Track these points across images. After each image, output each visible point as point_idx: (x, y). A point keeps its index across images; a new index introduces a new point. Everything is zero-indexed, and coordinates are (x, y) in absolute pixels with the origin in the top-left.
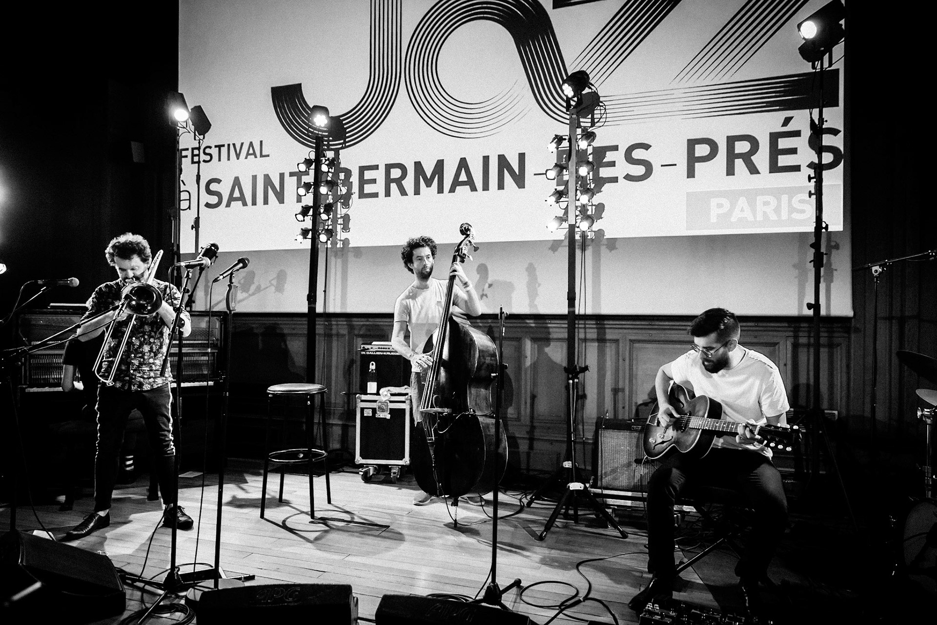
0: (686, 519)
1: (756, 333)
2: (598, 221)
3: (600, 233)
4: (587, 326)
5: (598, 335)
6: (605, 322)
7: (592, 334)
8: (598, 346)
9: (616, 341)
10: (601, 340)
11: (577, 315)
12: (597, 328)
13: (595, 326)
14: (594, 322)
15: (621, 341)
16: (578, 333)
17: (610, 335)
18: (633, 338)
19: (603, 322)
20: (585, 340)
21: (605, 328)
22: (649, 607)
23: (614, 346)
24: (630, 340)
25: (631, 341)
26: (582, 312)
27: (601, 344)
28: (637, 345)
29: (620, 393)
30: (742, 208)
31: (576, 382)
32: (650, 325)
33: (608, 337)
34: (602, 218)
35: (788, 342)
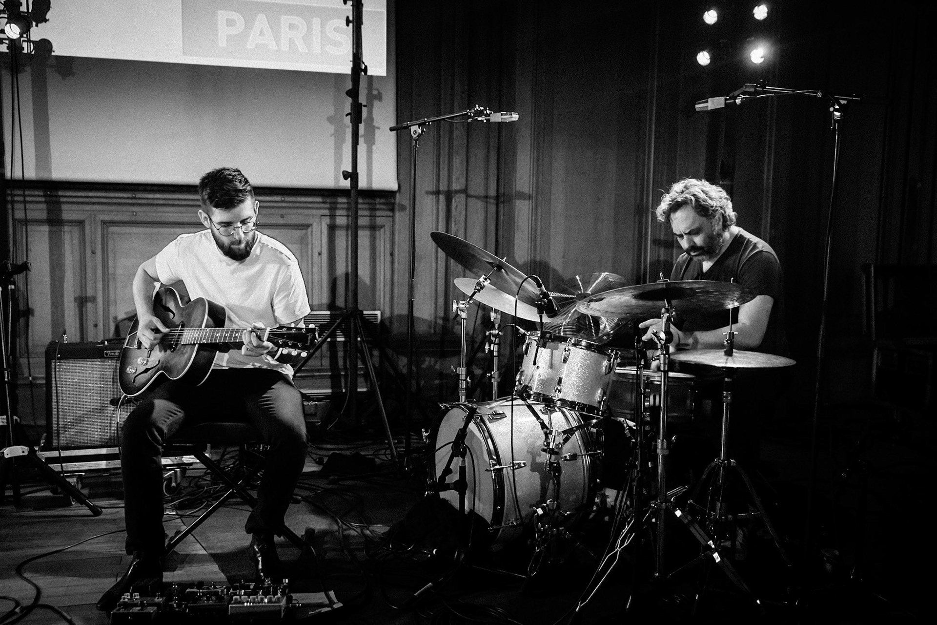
0: (187, 475)
1: (284, 211)
2: (39, 25)
3: (44, 46)
4: (28, 199)
5: (48, 213)
6: (60, 193)
7: (38, 211)
8: (50, 232)
9: (81, 223)
10: (55, 221)
11: (8, 181)
12: (46, 202)
13: (43, 199)
14: (41, 193)
15: (87, 223)
16: (13, 210)
17: (69, 213)
18: (107, 218)
19: (54, 193)
20: (26, 222)
21: (60, 203)
22: (124, 598)
23: (76, 231)
24: (102, 221)
25: (104, 223)
26: (18, 175)
27: (54, 229)
28: (113, 229)
29: (89, 305)
30: (262, 29)
31: (12, 290)
32: (135, 198)
33: (66, 216)
34: (46, 21)
35: (323, 222)
